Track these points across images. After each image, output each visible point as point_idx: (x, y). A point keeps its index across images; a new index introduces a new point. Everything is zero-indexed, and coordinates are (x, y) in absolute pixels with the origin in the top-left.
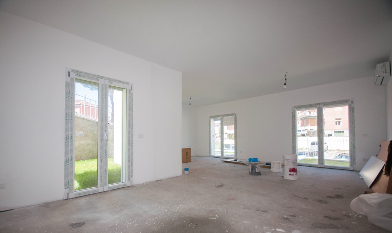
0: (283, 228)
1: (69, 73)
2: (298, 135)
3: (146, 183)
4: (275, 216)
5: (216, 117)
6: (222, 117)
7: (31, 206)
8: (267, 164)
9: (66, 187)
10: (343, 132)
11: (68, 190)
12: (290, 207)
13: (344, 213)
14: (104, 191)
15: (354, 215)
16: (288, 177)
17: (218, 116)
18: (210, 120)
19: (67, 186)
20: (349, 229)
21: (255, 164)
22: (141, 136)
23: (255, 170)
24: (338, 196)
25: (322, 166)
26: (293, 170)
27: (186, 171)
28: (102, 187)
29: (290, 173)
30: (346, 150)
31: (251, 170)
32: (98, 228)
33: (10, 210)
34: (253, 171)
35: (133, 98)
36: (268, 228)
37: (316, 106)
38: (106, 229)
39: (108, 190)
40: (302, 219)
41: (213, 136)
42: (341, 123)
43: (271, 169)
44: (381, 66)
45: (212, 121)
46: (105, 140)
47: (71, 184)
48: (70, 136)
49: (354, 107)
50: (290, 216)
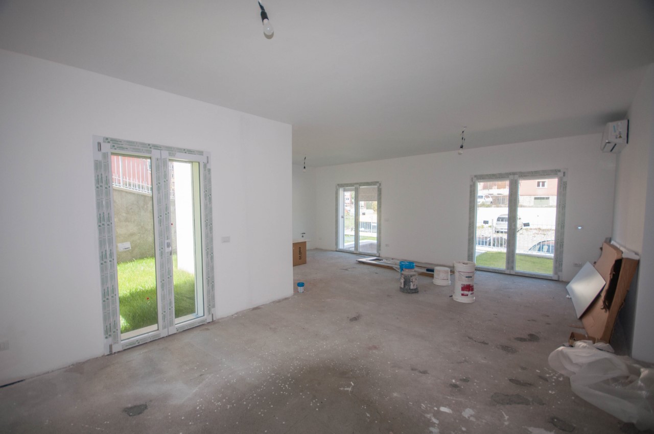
0: (449, 406)
1: (99, 144)
2: (478, 203)
3: (237, 313)
4: (439, 380)
5: (347, 186)
6: (358, 186)
7: (53, 371)
8: (428, 270)
9: (108, 336)
10: (548, 198)
11: (110, 340)
12: (461, 363)
13: (539, 371)
14: (170, 334)
15: (552, 377)
16: (459, 298)
17: (351, 185)
18: (337, 190)
19: (109, 334)
20: (543, 404)
21: (410, 276)
22: (226, 240)
23: (410, 285)
24: (533, 338)
25: (512, 272)
26: (468, 288)
27: (299, 288)
28: (167, 329)
29: (463, 292)
30: (551, 230)
31: (403, 284)
32: (170, 416)
33: (19, 382)
34: (406, 287)
35: (210, 177)
36: (429, 405)
37: (508, 177)
38: (183, 418)
39: (175, 331)
40: (477, 387)
41: (343, 217)
42: (545, 183)
43: (434, 280)
44: (614, 126)
45: (341, 191)
46: (168, 252)
47: (115, 330)
48: (108, 253)
49: (566, 182)
50: (461, 380)
